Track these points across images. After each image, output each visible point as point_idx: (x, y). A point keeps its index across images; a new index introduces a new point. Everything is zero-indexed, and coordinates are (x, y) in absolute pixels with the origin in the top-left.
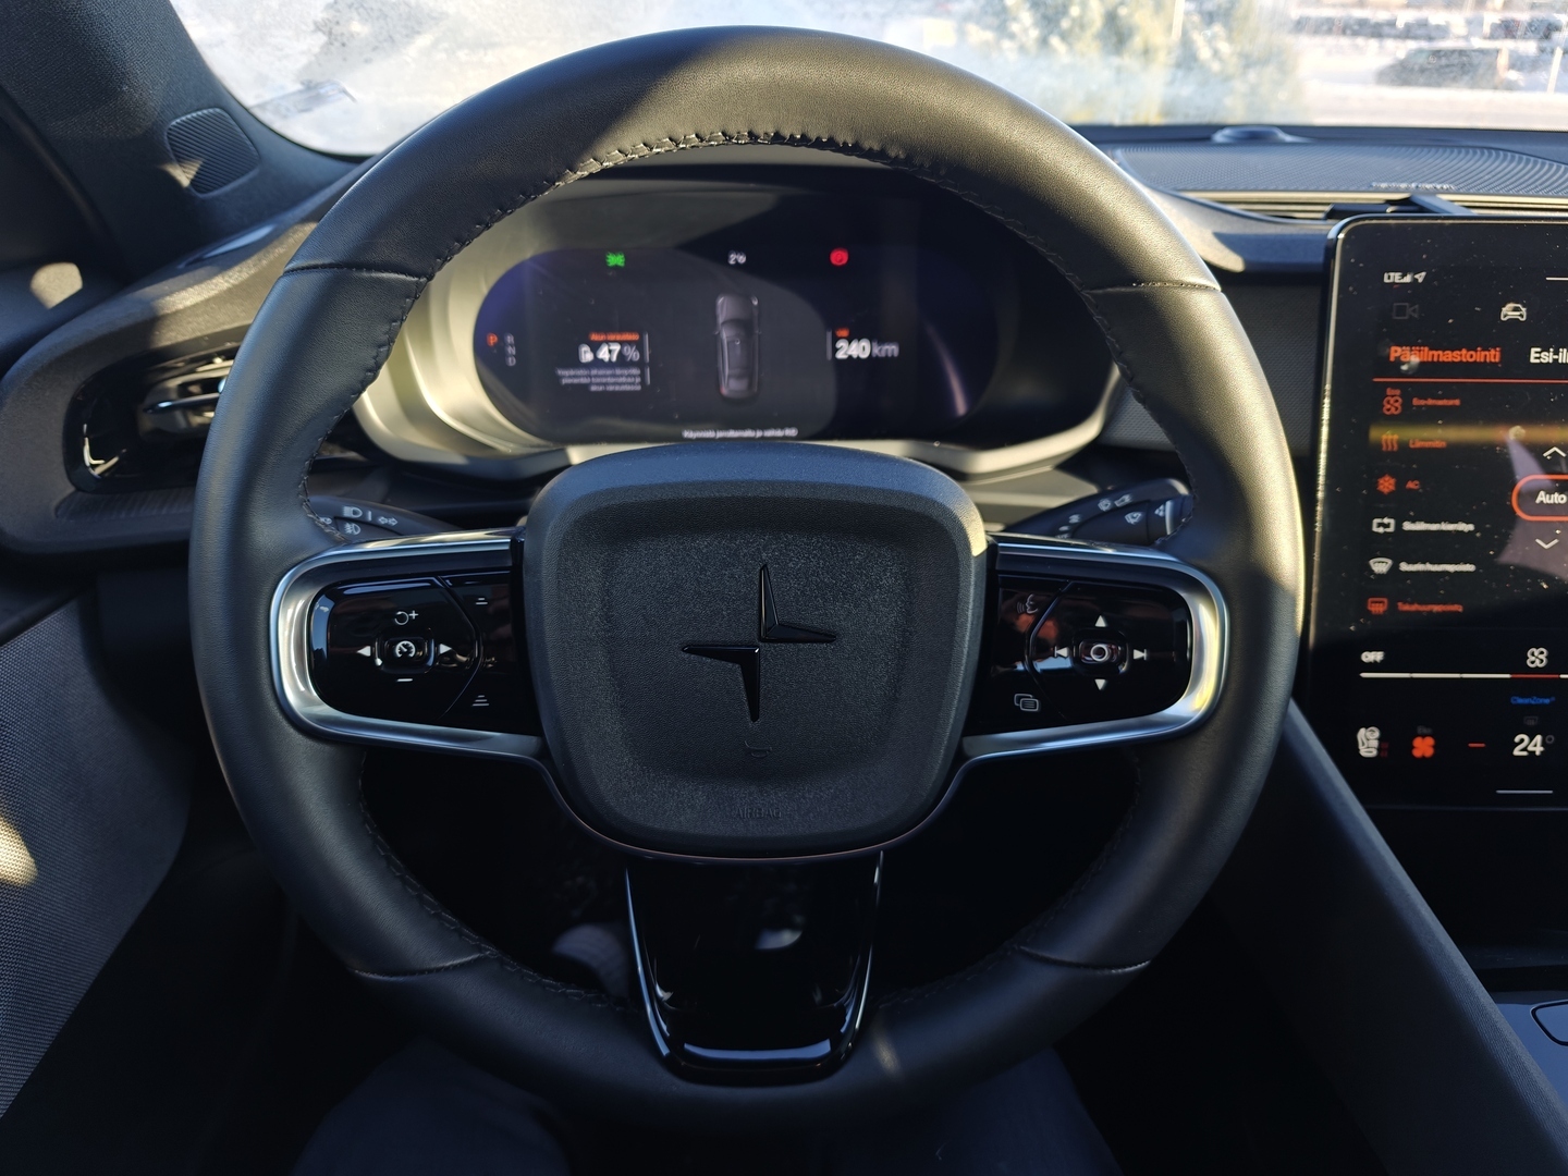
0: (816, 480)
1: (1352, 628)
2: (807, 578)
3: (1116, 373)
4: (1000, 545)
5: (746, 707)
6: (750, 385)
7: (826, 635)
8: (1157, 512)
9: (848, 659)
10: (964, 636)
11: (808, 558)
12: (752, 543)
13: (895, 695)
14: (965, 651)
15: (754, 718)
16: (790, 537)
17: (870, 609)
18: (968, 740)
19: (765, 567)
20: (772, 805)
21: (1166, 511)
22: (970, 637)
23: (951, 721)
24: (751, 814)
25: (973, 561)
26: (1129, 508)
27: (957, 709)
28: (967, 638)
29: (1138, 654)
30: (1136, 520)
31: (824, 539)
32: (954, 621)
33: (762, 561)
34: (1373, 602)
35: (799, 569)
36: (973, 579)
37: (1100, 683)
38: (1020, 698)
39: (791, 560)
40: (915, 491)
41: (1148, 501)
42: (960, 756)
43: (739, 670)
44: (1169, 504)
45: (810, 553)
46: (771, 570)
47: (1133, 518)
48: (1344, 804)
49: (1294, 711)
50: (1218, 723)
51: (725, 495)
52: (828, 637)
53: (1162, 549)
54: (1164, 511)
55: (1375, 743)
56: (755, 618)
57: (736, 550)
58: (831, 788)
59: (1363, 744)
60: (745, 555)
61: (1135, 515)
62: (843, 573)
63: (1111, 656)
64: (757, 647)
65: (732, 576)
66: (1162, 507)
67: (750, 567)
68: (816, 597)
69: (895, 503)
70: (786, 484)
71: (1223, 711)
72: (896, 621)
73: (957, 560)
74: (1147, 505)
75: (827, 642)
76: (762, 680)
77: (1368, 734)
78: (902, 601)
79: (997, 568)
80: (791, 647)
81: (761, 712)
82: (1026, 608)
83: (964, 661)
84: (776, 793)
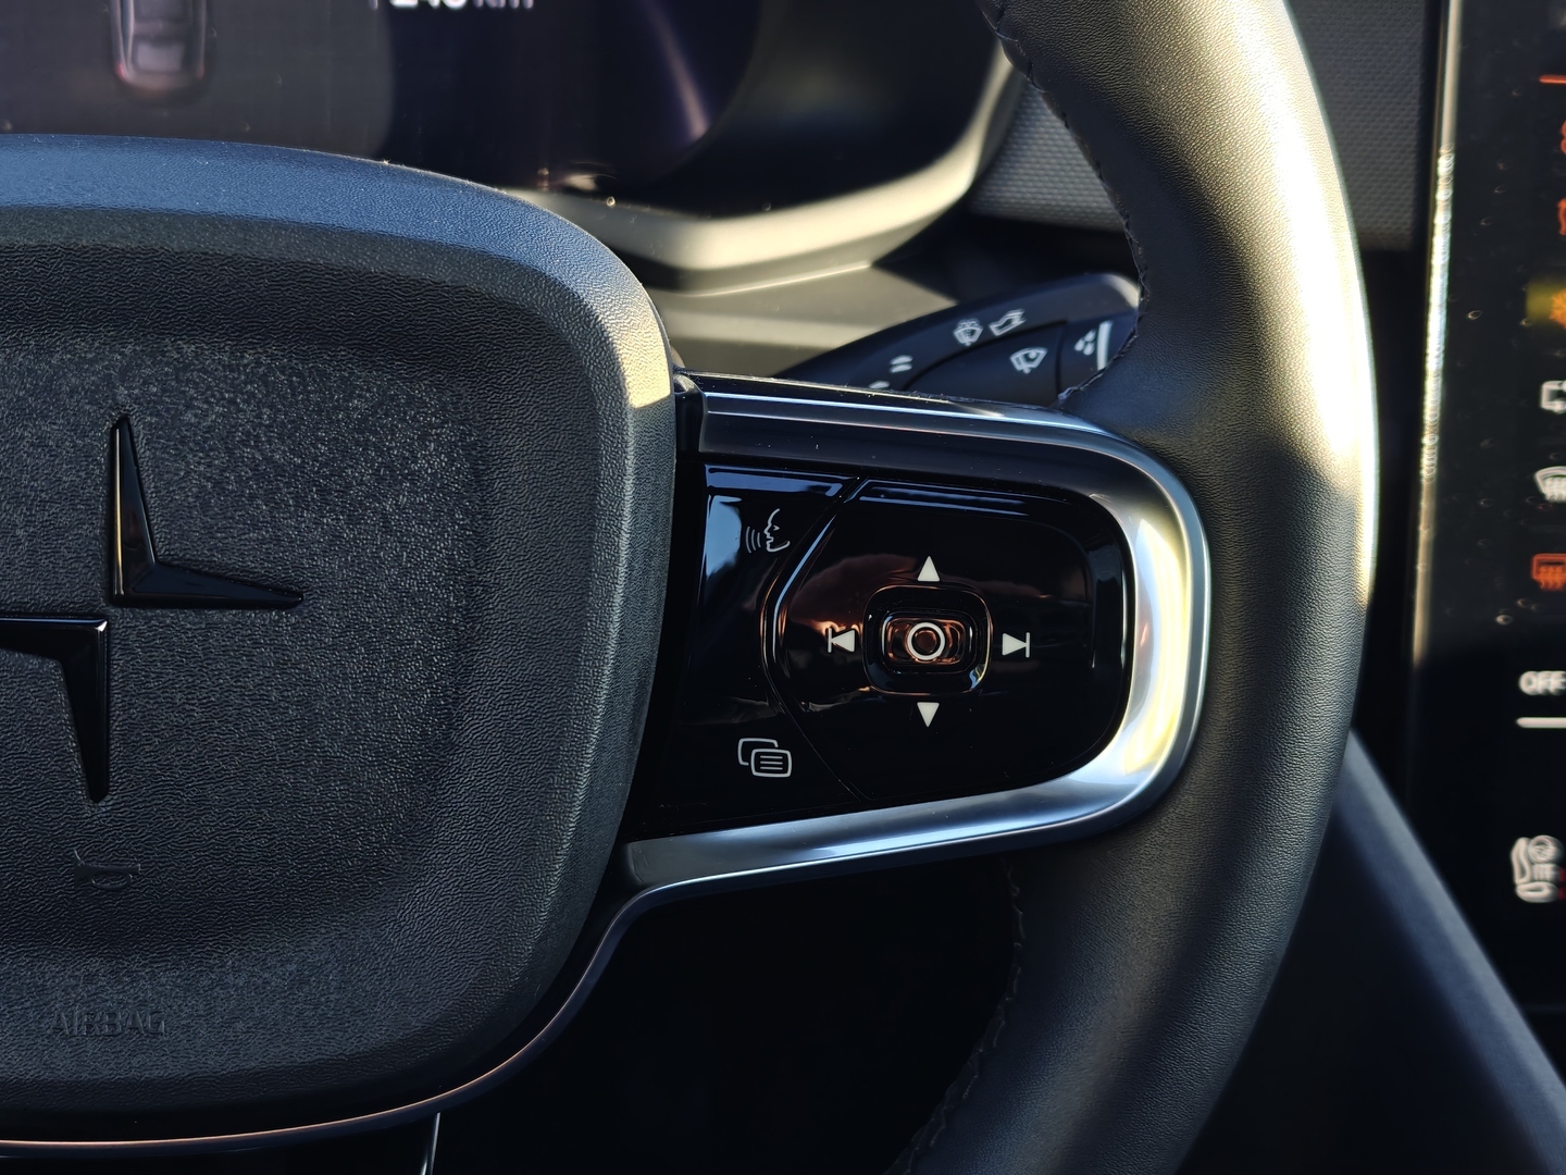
0: (251, 211)
1: (1500, 619)
2: (230, 452)
3: (1003, 66)
4: (707, 394)
5: (76, 766)
6: (188, 61)
7: (277, 590)
8: (1079, 346)
9: (333, 647)
10: (610, 594)
11: (232, 402)
12: (92, 362)
13: (446, 735)
14: (614, 630)
15: (97, 787)
16: (189, 349)
17: (387, 529)
18: (633, 848)
19: (123, 423)
20: (143, 1003)
21: (1098, 344)
22: (626, 600)
23: (581, 794)
24: (89, 1026)
25: (630, 420)
26: (1018, 339)
27: (594, 766)
28: (618, 600)
29: (1010, 645)
30: (1035, 365)
31: (273, 357)
32: (587, 558)
33: (116, 406)
34: (1542, 564)
35: (210, 429)
36: (630, 462)
37: (928, 711)
38: (748, 748)
39: (189, 406)
40: (494, 249)
41: (1062, 323)
42: (616, 881)
43: (59, 676)
44: (1105, 329)
45: (236, 390)
46: (139, 430)
47: (1027, 359)
48: (1476, 997)
49: (1358, 760)
50: (1188, 801)
51: (21, 241)
52: (282, 596)
53: (1069, 410)
54: (1095, 341)
55: (1547, 871)
56: (98, 546)
57: (51, 380)
58: (289, 961)
59: (1523, 873)
60: (73, 391)
61: (1033, 353)
62: (321, 440)
63: (949, 652)
64: (102, 617)
65: (41, 443)
66: (1090, 336)
67: (84, 420)
68: (252, 497)
69: (444, 274)
70: (175, 219)
71: (1200, 774)
72: (450, 558)
73: (594, 416)
74: (1056, 334)
75: (280, 607)
76: (117, 697)
77: (1533, 850)
78: (466, 512)
79: (701, 449)
80: (188, 619)
81: (115, 777)
82: (764, 539)
83: (611, 653)
84: (153, 975)
